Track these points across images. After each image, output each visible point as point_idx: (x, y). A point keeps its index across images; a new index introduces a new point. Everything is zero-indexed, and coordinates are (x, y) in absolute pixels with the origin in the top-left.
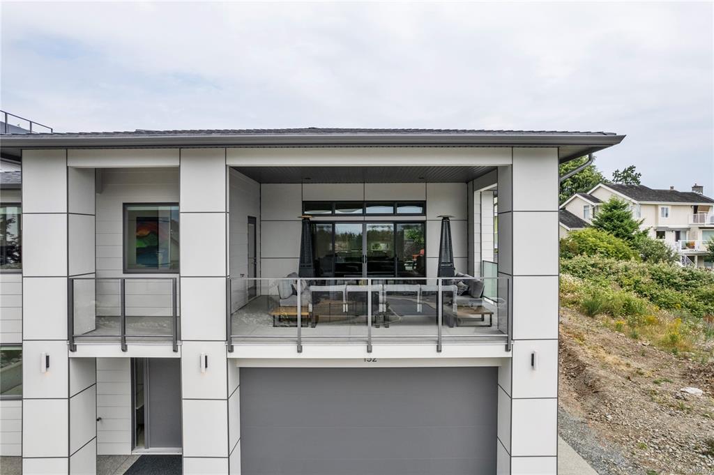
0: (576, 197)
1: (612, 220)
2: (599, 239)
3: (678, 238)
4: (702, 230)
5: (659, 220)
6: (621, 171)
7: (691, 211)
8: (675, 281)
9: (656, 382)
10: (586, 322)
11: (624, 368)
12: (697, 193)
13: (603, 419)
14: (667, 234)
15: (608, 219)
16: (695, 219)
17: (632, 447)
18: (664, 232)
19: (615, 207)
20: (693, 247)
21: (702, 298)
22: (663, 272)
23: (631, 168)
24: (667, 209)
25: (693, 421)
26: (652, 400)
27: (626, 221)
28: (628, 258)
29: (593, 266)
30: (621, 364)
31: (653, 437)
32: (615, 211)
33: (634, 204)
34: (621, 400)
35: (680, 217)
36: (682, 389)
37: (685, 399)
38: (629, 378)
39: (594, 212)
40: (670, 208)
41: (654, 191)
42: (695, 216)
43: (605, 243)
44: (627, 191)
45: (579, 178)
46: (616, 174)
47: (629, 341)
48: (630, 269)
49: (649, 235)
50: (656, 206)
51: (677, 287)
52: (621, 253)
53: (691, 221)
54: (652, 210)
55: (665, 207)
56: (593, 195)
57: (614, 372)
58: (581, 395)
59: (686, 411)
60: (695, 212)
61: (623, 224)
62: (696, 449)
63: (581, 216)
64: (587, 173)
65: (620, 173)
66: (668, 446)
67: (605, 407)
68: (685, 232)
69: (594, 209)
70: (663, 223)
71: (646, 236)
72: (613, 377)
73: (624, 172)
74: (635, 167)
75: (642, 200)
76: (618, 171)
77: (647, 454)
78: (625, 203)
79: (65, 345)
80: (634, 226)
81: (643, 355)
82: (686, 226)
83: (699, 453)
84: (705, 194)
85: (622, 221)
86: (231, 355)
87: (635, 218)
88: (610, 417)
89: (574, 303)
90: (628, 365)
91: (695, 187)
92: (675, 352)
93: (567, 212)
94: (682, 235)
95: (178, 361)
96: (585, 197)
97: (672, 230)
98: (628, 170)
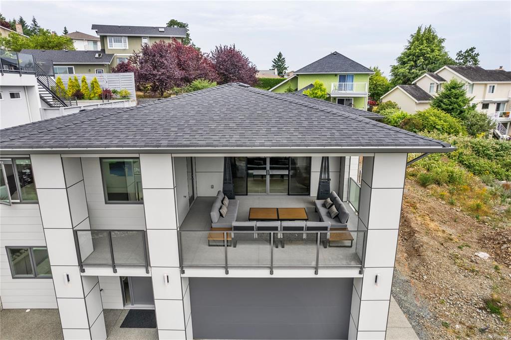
0: (426, 76)
1: (450, 98)
2: (438, 117)
3: (498, 109)
5: (486, 95)
6: (464, 51)
8: (488, 152)
9: (459, 247)
10: (420, 191)
11: (440, 234)
13: (420, 278)
14: (490, 106)
15: (447, 96)
17: (436, 302)
18: (488, 104)
19: (454, 88)
20: (508, 116)
21: (506, 165)
22: (480, 145)
23: (472, 49)
24: (494, 86)
25: (478, 282)
26: (455, 263)
27: (460, 98)
30: (439, 231)
31: (450, 295)
32: (453, 90)
33: (469, 83)
34: (435, 263)
35: (503, 91)
36: (476, 254)
37: (476, 263)
38: (442, 244)
39: (437, 89)
41: (486, 71)
43: (442, 121)
44: (465, 72)
45: (429, 57)
46: (459, 54)
47: (448, 207)
48: (457, 143)
49: (476, 109)
50: (486, 84)
51: (489, 157)
54: (483, 87)
55: (492, 85)
57: (433, 238)
58: (410, 255)
59: (475, 273)
61: (458, 101)
62: (476, 305)
63: (427, 91)
64: (437, 53)
65: (462, 53)
66: (458, 302)
67: (423, 268)
68: (505, 104)
69: (438, 86)
70: (489, 97)
71: (474, 109)
72: (432, 243)
74: (475, 48)
75: (476, 80)
77: (444, 309)
78: (463, 82)
79: (77, 269)
80: (466, 101)
81: (455, 221)
82: (505, 99)
83: (478, 308)
85: (458, 98)
86: (183, 276)
87: (468, 95)
88: (425, 277)
89: (413, 175)
90: (444, 231)
92: (477, 218)
93: (418, 87)
94: (501, 106)
96: (432, 76)
97: (494, 103)
98: (469, 51)
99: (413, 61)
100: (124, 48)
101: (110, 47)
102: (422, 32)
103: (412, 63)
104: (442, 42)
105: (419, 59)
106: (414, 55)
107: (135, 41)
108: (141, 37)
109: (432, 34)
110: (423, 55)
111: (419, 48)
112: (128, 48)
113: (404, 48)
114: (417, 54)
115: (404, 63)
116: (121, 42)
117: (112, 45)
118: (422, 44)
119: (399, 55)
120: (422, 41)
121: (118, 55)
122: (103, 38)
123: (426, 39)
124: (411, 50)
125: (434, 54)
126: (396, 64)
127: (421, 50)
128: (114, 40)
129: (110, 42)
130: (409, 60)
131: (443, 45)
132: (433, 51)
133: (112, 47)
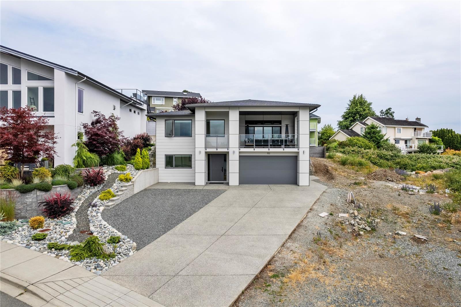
1: (371, 134)
3: (406, 144)
4: (417, 139)
5: (396, 134)
7: (413, 130)
12: (418, 121)
14: (400, 141)
15: (369, 133)
16: (415, 135)
19: (373, 128)
20: (412, 148)
23: (390, 109)
24: (400, 129)
27: (377, 134)
28: (370, 148)
29: (352, 151)
32: (373, 130)
33: (383, 126)
35: (407, 133)
40: (401, 129)
42: (415, 133)
44: (381, 120)
45: (363, 114)
46: (382, 112)
49: (389, 141)
50: (395, 127)
52: (368, 147)
53: (413, 135)
54: (393, 130)
55: (399, 128)
56: (366, 122)
60: (415, 131)
63: (358, 132)
64: (367, 111)
65: (383, 111)
68: (410, 141)
69: (365, 129)
70: (398, 136)
71: (387, 141)
73: (386, 111)
74: (391, 108)
75: (387, 125)
76: (382, 110)
78: (378, 126)
79: (204, 149)
80: (382, 137)
82: (411, 138)
84: (422, 122)
85: (375, 135)
86: (240, 151)
87: (383, 132)
89: (338, 161)
91: (417, 119)
93: (353, 131)
94: (408, 142)
95: (229, 152)
96: (361, 123)
97: (403, 140)
98: (388, 110)
99: (352, 117)
100: (162, 104)
101: (153, 103)
102: (357, 98)
103: (352, 118)
104: (370, 105)
105: (356, 116)
106: (352, 113)
107: (169, 100)
108: (173, 97)
109: (363, 100)
110: (358, 113)
111: (355, 108)
112: (164, 104)
113: (346, 108)
114: (354, 112)
115: (346, 118)
116: (160, 100)
117: (155, 101)
118: (357, 106)
119: (343, 114)
120: (357, 104)
121: (157, 108)
122: (149, 98)
123: (360, 103)
124: (350, 110)
125: (365, 112)
126: (341, 120)
127: (356, 110)
128: (156, 99)
129: (153, 100)
130: (350, 117)
131: (371, 106)
132: (364, 110)
133: (155, 103)
